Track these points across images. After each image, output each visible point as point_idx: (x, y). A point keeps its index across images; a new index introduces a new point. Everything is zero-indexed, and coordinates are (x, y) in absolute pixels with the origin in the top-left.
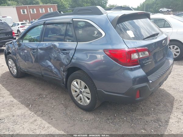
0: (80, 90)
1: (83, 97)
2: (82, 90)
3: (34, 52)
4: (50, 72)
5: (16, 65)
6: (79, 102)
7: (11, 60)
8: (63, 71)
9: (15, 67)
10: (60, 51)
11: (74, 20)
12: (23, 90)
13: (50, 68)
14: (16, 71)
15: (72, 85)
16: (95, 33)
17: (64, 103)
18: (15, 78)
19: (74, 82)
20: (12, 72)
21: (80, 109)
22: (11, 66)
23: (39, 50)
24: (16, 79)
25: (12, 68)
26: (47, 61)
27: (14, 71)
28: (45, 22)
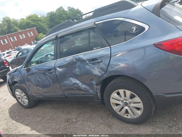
0: (125, 101)
1: (131, 109)
2: (127, 102)
3: (50, 73)
4: (77, 90)
5: (27, 94)
6: (125, 116)
7: (19, 90)
8: (97, 85)
9: (25, 97)
10: (88, 62)
11: (96, 23)
12: (44, 120)
13: (76, 86)
14: (27, 101)
15: (112, 98)
16: (134, 29)
17: (103, 122)
18: (27, 109)
19: (114, 94)
20: (22, 103)
21: (128, 124)
22: (20, 97)
23: (58, 69)
24: (29, 110)
25: (21, 99)
26: (71, 78)
27: (25, 102)
28: (57, 36)
